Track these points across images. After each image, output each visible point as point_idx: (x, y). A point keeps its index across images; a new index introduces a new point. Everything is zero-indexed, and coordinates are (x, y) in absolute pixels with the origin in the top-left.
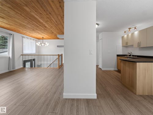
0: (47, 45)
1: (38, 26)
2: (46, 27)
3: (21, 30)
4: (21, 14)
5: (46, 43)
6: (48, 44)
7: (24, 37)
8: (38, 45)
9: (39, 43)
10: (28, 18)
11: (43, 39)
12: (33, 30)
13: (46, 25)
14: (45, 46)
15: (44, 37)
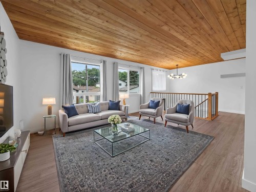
0: (184, 77)
1: (174, 49)
2: (186, 46)
3: (151, 61)
4: (156, 40)
5: (183, 74)
6: (186, 75)
7: (153, 69)
8: (171, 78)
9: (172, 75)
10: (163, 41)
11: (177, 68)
12: (166, 56)
13: (189, 43)
14: (181, 78)
15: (180, 65)
